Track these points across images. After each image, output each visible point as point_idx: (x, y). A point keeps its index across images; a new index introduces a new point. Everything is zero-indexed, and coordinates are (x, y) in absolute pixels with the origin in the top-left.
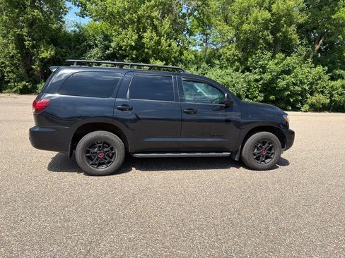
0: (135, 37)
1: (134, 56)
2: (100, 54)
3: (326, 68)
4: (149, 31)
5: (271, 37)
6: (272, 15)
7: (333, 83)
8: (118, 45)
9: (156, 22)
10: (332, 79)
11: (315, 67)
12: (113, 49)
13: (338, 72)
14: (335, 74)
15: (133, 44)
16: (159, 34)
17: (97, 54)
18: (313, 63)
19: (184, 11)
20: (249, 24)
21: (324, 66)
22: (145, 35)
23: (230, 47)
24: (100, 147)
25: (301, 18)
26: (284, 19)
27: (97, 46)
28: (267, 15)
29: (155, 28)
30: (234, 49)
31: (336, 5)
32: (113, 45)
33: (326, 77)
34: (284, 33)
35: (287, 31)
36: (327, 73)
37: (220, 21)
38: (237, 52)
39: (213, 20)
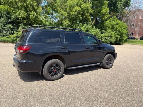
0: (26, 14)
1: (25, 23)
2: (5, 21)
3: (100, 30)
4: (32, 11)
5: (81, 17)
6: (82, 9)
7: (102, 35)
8: (16, 17)
9: (36, 8)
10: (102, 33)
11: (96, 29)
12: (13, 19)
13: (103, 31)
14: (102, 32)
15: (25, 17)
16: (37, 13)
17: (4, 21)
18: (95, 27)
19: (46, 4)
20: (74, 12)
21: (99, 29)
22: (31, 13)
23: (66, 21)
24: (54, 66)
25: (91, 11)
26: (86, 11)
27: (3, 17)
28: (80, 9)
29: (35, 10)
30: (68, 22)
31: (102, 7)
32: (13, 17)
33: (100, 33)
34: (86, 16)
35: (87, 16)
36: (100, 31)
37: (61, 9)
38: (69, 23)
39: (58, 9)
